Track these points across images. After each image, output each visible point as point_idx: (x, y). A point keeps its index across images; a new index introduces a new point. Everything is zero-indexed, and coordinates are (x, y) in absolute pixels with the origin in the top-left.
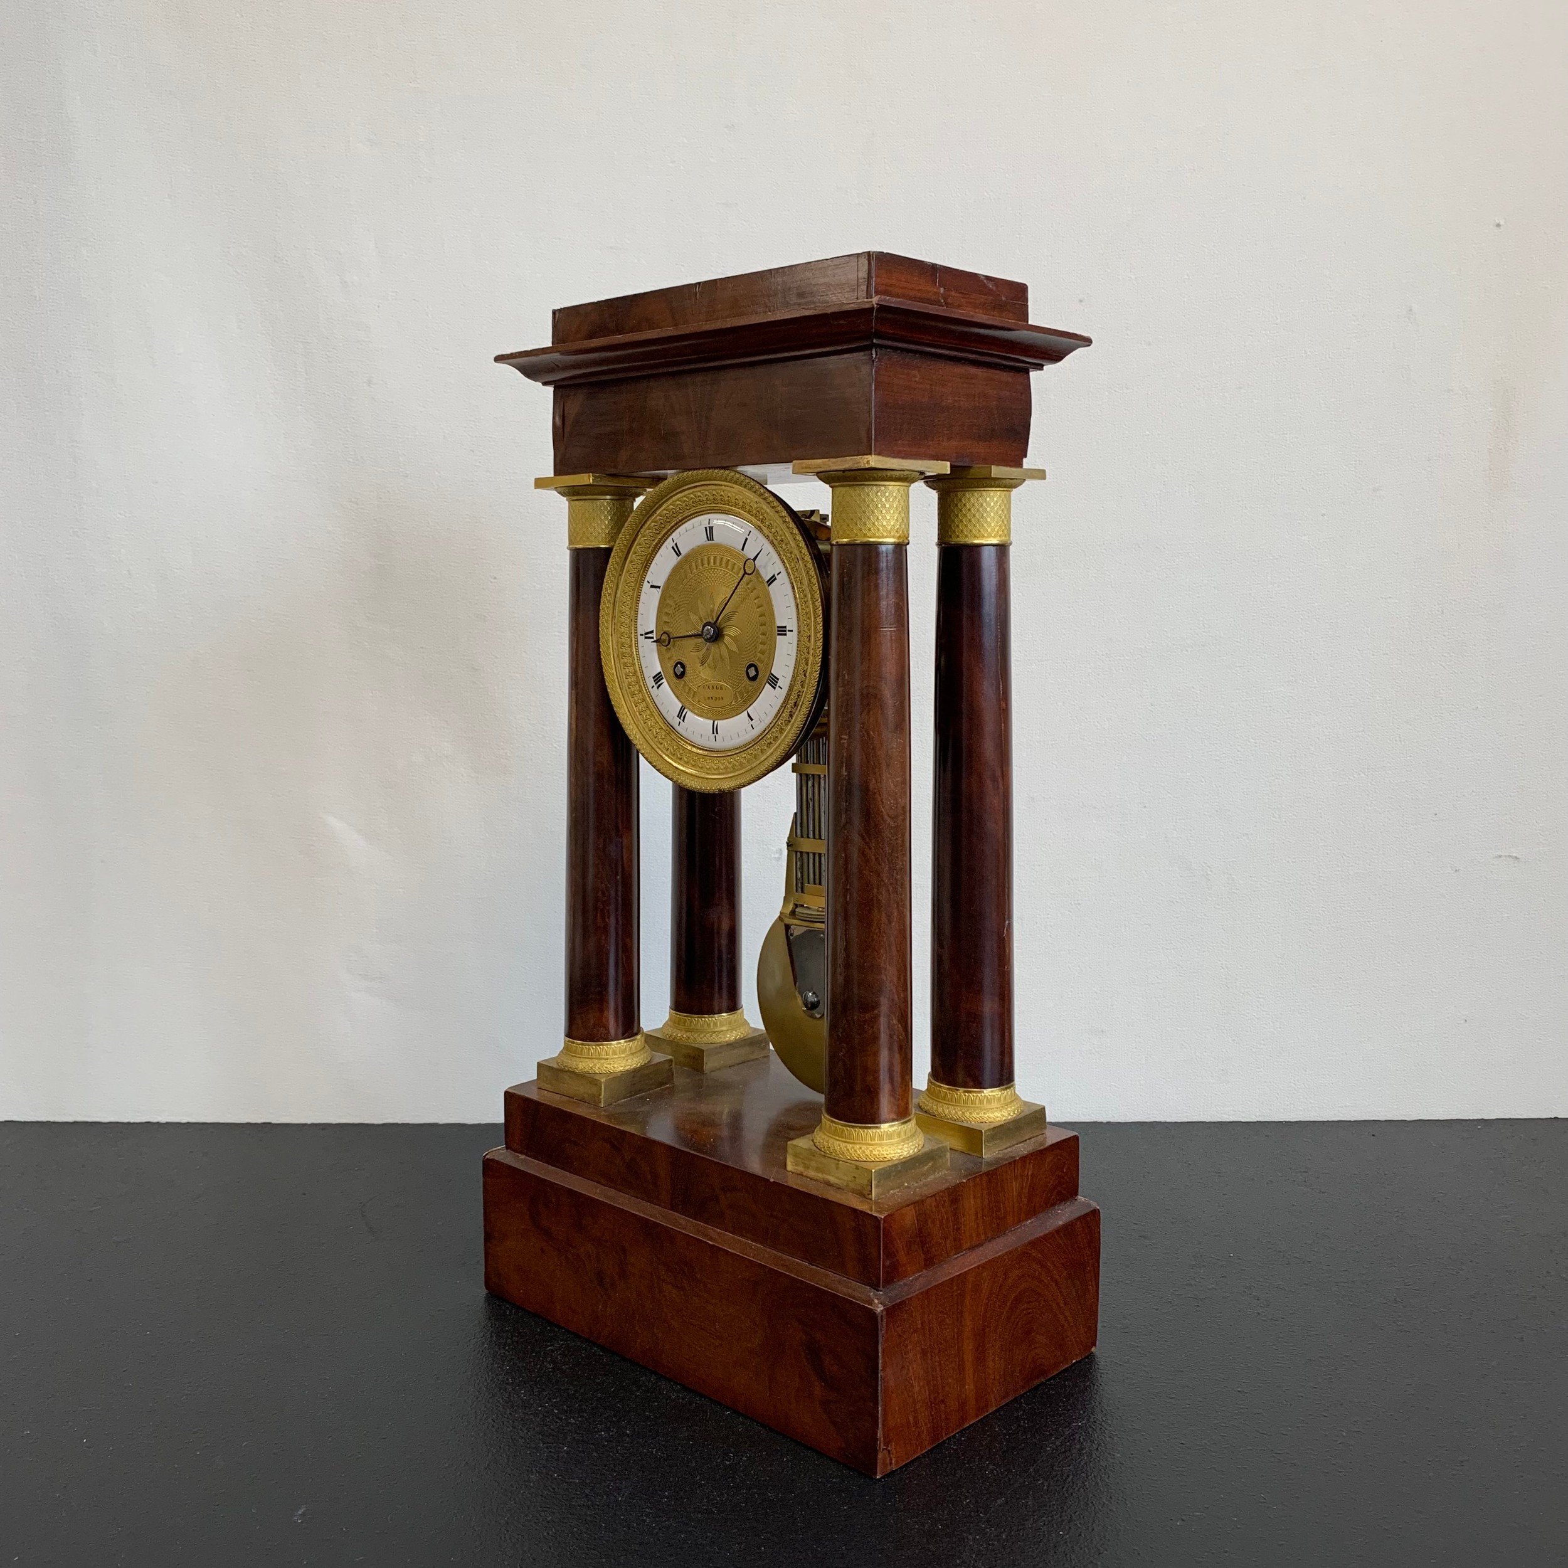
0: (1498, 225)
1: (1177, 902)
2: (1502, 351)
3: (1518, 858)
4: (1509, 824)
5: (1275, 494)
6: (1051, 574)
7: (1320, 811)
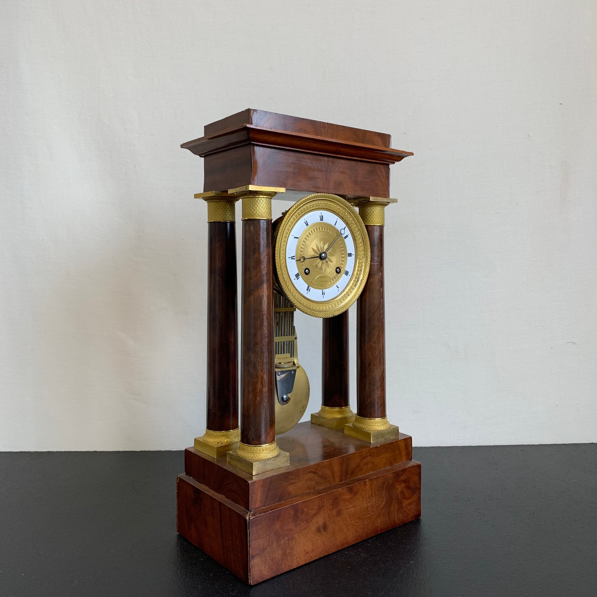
0: (561, 104)
3: (575, 343)
4: (572, 330)
5: (479, 205)
6: (395, 236)
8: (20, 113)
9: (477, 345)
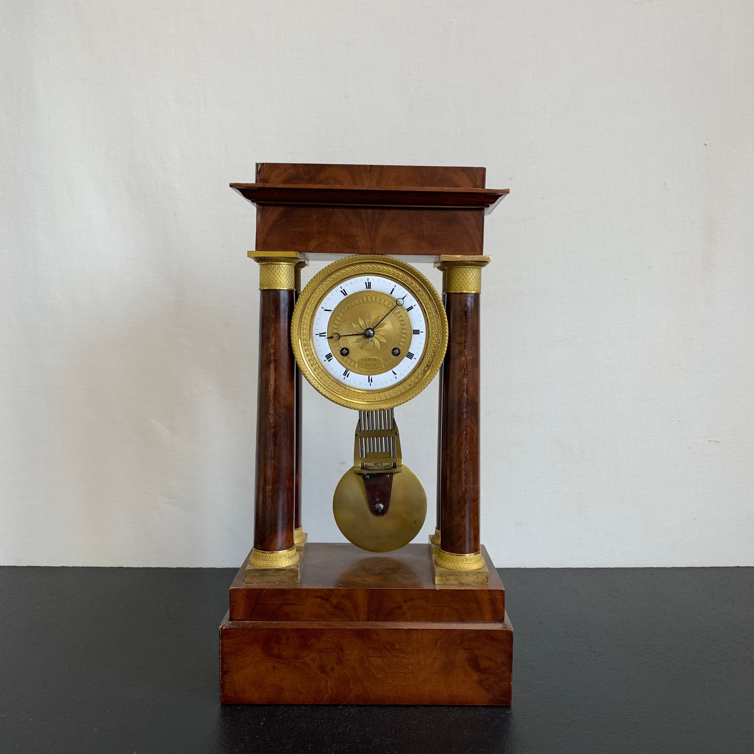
0: (706, 144)
1: (557, 462)
2: (708, 203)
3: (719, 442)
4: (715, 425)
5: (602, 269)
7: (624, 419)
8: (34, 147)
9: (596, 442)
